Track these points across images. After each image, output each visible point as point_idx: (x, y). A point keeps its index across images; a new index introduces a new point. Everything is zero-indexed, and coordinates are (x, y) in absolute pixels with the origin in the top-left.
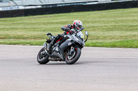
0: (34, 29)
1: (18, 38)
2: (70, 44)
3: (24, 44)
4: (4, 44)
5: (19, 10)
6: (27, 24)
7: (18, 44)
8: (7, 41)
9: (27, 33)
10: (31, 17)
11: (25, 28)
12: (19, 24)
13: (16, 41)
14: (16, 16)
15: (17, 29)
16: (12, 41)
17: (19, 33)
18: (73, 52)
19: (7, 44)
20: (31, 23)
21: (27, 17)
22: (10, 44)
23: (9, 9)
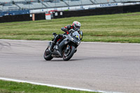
0: (133, 27)
1: (117, 35)
2: (66, 43)
3: (123, 41)
4: (103, 41)
5: (118, 7)
6: (126, 21)
7: (117, 41)
8: (106, 38)
9: (125, 31)
10: (130, 14)
11: (123, 25)
12: (118, 21)
13: (114, 39)
14: (114, 13)
15: (115, 26)
16: (111, 38)
17: (118, 30)
18: (68, 50)
19: (105, 42)
20: (129, 20)
21: (126, 14)
22: (109, 41)
23: (107, 6)
